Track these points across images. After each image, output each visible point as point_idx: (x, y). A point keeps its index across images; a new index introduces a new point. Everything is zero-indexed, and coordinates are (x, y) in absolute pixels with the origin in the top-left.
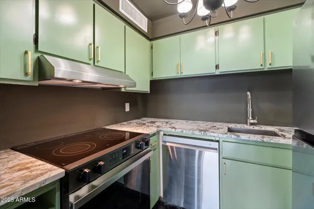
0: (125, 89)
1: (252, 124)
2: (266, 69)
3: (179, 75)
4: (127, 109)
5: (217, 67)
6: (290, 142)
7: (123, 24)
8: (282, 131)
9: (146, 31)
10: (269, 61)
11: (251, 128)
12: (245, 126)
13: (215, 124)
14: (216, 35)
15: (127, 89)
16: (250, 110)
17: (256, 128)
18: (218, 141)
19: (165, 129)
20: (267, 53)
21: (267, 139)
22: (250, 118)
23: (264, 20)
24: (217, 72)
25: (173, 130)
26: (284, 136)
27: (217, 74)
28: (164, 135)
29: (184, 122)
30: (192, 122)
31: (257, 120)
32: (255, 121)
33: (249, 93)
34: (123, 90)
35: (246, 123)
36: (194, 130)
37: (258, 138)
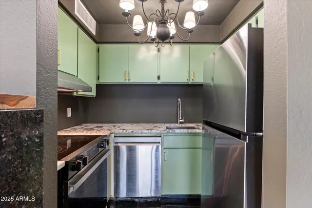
0: (77, 94)
1: (181, 123)
2: (190, 83)
3: (127, 81)
4: (69, 115)
5: (159, 78)
6: (201, 131)
7: (76, 26)
8: (198, 126)
9: (94, 33)
10: (192, 78)
11: (180, 125)
12: (176, 124)
13: (156, 125)
14: (158, 51)
15: (79, 93)
16: (181, 112)
17: (184, 125)
18: (160, 136)
19: (116, 131)
20: (191, 71)
21: (190, 131)
22: (180, 118)
23: (190, 47)
24: (159, 82)
25: (125, 131)
26: (199, 128)
27: (159, 83)
28: (115, 136)
29: (130, 125)
30: (136, 124)
31: (184, 120)
32: (183, 121)
33: (179, 99)
34: (75, 94)
35: (177, 123)
36: (142, 130)
37: (185, 131)
